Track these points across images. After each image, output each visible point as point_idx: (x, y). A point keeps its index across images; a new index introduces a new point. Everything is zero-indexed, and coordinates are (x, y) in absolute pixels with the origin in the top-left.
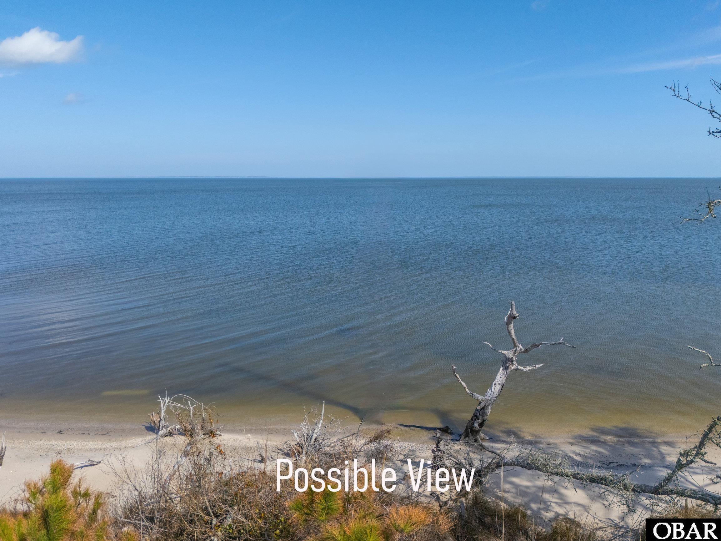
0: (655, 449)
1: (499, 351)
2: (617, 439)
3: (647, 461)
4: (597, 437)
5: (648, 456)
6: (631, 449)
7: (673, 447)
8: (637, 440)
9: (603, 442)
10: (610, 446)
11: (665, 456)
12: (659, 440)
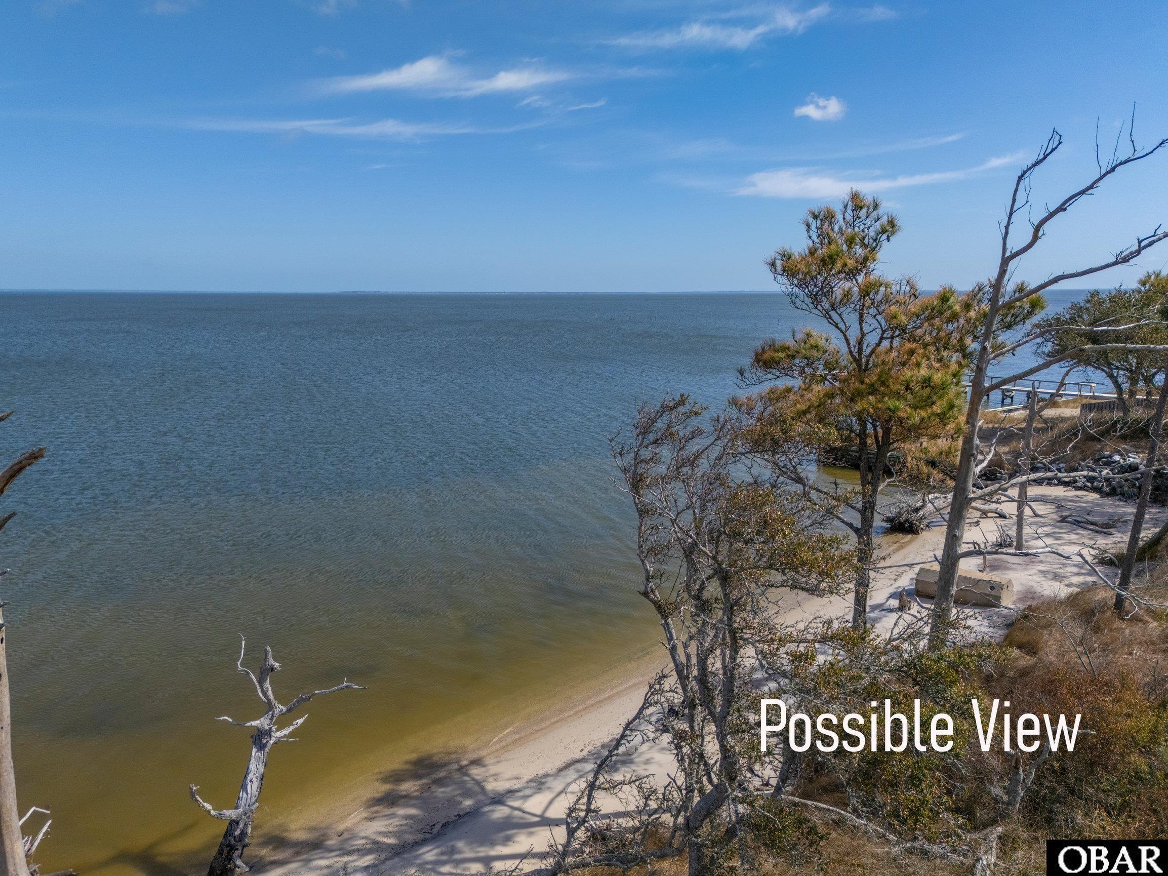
0: (466, 778)
1: (247, 725)
2: (418, 783)
3: (468, 803)
4: (393, 790)
5: (467, 794)
6: (443, 792)
7: (484, 766)
8: (442, 774)
9: (405, 797)
10: (416, 798)
11: (483, 784)
12: (465, 763)
